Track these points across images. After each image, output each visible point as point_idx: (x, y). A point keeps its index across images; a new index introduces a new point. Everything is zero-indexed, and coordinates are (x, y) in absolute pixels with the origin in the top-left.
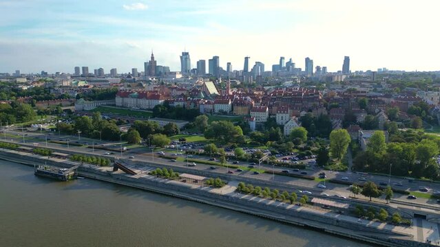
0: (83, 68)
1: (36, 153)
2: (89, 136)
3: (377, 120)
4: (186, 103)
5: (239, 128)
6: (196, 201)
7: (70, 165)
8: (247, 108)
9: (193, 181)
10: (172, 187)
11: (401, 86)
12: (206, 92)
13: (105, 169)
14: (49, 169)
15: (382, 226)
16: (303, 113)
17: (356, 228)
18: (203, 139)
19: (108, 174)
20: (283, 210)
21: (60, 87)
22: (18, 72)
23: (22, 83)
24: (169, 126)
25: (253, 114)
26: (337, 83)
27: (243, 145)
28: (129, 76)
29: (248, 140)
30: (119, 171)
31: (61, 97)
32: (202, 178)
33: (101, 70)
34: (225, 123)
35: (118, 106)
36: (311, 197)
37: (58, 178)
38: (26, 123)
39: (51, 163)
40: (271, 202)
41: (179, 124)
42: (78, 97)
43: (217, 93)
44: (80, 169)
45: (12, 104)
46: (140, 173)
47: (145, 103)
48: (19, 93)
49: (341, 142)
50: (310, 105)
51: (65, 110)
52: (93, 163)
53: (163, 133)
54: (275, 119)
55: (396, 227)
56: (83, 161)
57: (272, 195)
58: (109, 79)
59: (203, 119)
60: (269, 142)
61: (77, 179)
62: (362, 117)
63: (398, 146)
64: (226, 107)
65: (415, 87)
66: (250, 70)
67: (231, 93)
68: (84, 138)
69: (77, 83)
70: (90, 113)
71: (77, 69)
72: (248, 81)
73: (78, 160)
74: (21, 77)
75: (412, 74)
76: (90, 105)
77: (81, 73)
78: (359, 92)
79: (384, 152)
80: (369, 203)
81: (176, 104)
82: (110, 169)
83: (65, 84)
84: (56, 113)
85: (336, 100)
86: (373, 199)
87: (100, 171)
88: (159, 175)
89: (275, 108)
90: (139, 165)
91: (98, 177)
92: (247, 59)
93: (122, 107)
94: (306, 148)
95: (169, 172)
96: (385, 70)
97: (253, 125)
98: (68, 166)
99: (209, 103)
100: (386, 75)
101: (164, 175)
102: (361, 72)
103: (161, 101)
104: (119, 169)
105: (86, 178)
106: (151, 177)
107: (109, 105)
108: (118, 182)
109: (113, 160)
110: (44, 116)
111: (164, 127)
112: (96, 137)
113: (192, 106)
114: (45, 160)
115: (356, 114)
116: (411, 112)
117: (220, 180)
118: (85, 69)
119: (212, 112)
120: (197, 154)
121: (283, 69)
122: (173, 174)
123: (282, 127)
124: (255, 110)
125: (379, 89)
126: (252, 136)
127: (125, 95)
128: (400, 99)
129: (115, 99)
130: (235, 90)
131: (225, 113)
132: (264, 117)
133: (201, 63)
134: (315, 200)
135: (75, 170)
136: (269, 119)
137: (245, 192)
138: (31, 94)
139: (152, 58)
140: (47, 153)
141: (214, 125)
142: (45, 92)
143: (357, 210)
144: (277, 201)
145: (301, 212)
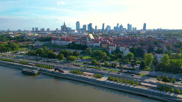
0: (36, 28)
1: (21, 64)
2: (42, 56)
3: (162, 50)
4: (81, 43)
5: (105, 53)
6: (91, 84)
7: (36, 68)
8: (107, 45)
9: (89, 75)
10: (80, 78)
11: (169, 35)
12: (89, 38)
13: (51, 70)
14: (28, 70)
15: (172, 95)
16: (131, 47)
17: (161, 95)
18: (90, 57)
19: (53, 72)
20: (128, 88)
21: (28, 36)
22: (9, 30)
23: (11, 34)
24: (75, 52)
25: (110, 47)
26: (142, 34)
27: (107, 60)
28: (55, 31)
29: (109, 58)
30: (57, 71)
31: (28, 40)
32: (93, 74)
33: (43, 29)
34: (99, 51)
35: (53, 44)
36: (140, 82)
37: (32, 74)
38: (16, 51)
39: (28, 68)
40: (123, 84)
41: (79, 51)
42: (35, 40)
43: (94, 38)
44: (41, 70)
45: (9, 43)
46: (66, 72)
47: (64, 43)
48: (11, 39)
49: (150, 59)
50: (134, 43)
51: (30, 46)
52: (46, 68)
53: (73, 55)
54: (119, 49)
55: (178, 95)
56: (42, 67)
57: (123, 82)
58: (47, 33)
59: (90, 49)
60: (118, 59)
61: (39, 74)
62: (156, 49)
63: (174, 61)
64: (98, 44)
65: (175, 36)
66: (105, 29)
67: (99, 38)
68: (41, 57)
69: (34, 34)
70: (41, 47)
71: (33, 29)
72: (105, 34)
73: (39, 66)
74: (10, 32)
75: (172, 30)
76: (41, 44)
77: (35, 30)
78: (153, 38)
79: (169, 63)
80: (165, 85)
81: (77, 43)
82: (53, 70)
83: (29, 35)
84: (27, 47)
85: (145, 41)
86: (167, 83)
87: (49, 71)
88: (74, 73)
89: (119, 45)
90: (65, 69)
91: (48, 74)
92: (103, 24)
93: (54, 44)
94: (134, 62)
95: (78, 71)
96: (161, 29)
97: (110, 52)
98: (36, 69)
99: (91, 42)
100: (162, 31)
101: (76, 73)
102: (151, 30)
103: (71, 42)
104: (57, 70)
105: (43, 74)
106: (71, 74)
107: (48, 43)
108: (57, 76)
109: (54, 66)
110: (22, 48)
111: (73, 53)
112: (46, 57)
113: (84, 44)
114: (25, 66)
115: (153, 47)
116: (176, 46)
117: (101, 75)
118: (37, 29)
119: (92, 46)
120: (89, 64)
121: (118, 29)
122: (80, 72)
123: (123, 52)
124: (111, 45)
125: (161, 37)
126: (110, 56)
127: (56, 39)
128: (171, 41)
129: (51, 41)
130: (101, 37)
131: (98, 47)
132: (114, 48)
133: (85, 26)
134: (142, 83)
135: (38, 71)
136: (116, 49)
137: (112, 80)
138: (16, 39)
139: (64, 24)
140: (26, 63)
141: (94, 52)
142: (21, 38)
143: (161, 88)
144: (126, 84)
145: (137, 89)
